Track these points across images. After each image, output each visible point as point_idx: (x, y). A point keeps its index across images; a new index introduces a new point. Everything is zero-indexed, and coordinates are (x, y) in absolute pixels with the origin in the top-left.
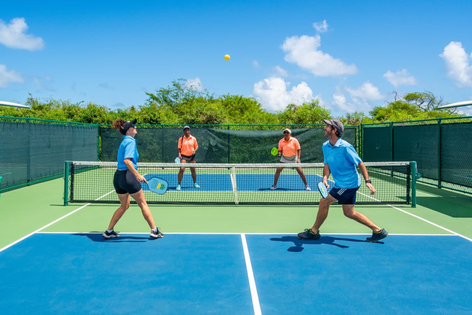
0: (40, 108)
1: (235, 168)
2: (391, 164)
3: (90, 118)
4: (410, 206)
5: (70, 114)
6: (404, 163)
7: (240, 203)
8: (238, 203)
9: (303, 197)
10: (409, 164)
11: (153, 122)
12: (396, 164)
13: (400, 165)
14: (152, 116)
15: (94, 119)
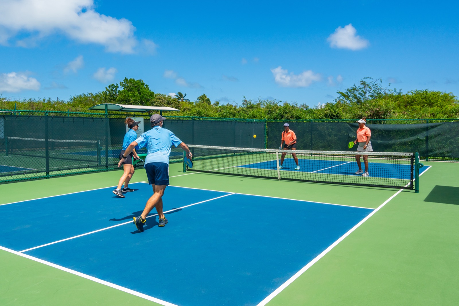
0: (252, 107)
1: (279, 153)
2: (396, 154)
3: (283, 115)
4: (413, 191)
5: (270, 111)
6: (408, 154)
7: (282, 179)
8: (280, 178)
9: (325, 177)
10: (412, 155)
11: (334, 117)
12: (400, 154)
13: (405, 155)
14: (333, 111)
15: (285, 115)
